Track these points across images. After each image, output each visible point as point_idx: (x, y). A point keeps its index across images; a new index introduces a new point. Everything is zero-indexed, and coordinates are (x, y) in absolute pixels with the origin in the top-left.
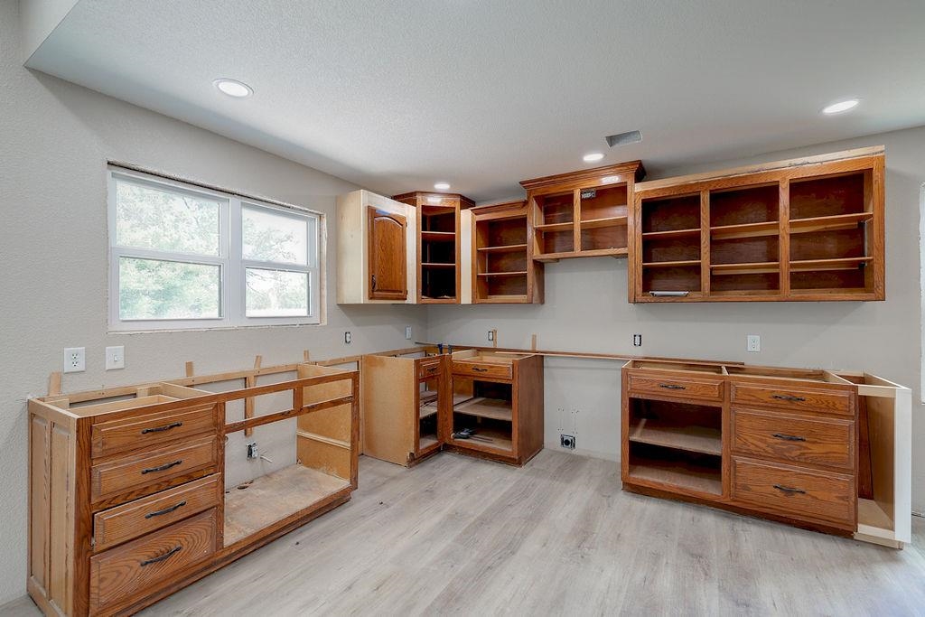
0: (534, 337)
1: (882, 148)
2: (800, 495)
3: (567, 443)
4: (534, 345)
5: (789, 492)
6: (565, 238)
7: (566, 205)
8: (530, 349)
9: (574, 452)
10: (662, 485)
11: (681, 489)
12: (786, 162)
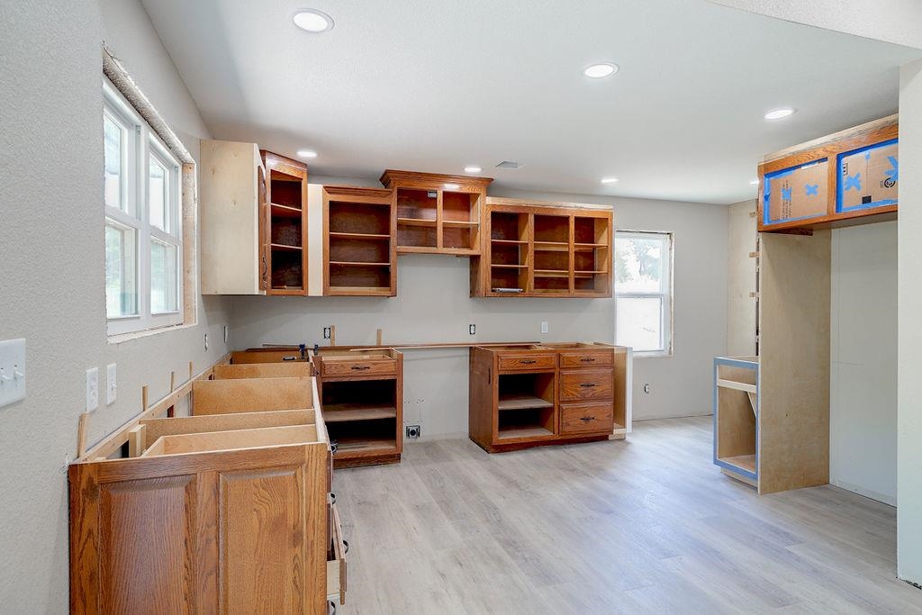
0: (379, 332)
1: (611, 207)
2: (592, 420)
3: (413, 433)
4: (379, 340)
5: (587, 419)
6: (411, 232)
7: (413, 200)
8: (375, 344)
9: (419, 440)
10: (520, 439)
11: (531, 438)
12: (572, 204)
